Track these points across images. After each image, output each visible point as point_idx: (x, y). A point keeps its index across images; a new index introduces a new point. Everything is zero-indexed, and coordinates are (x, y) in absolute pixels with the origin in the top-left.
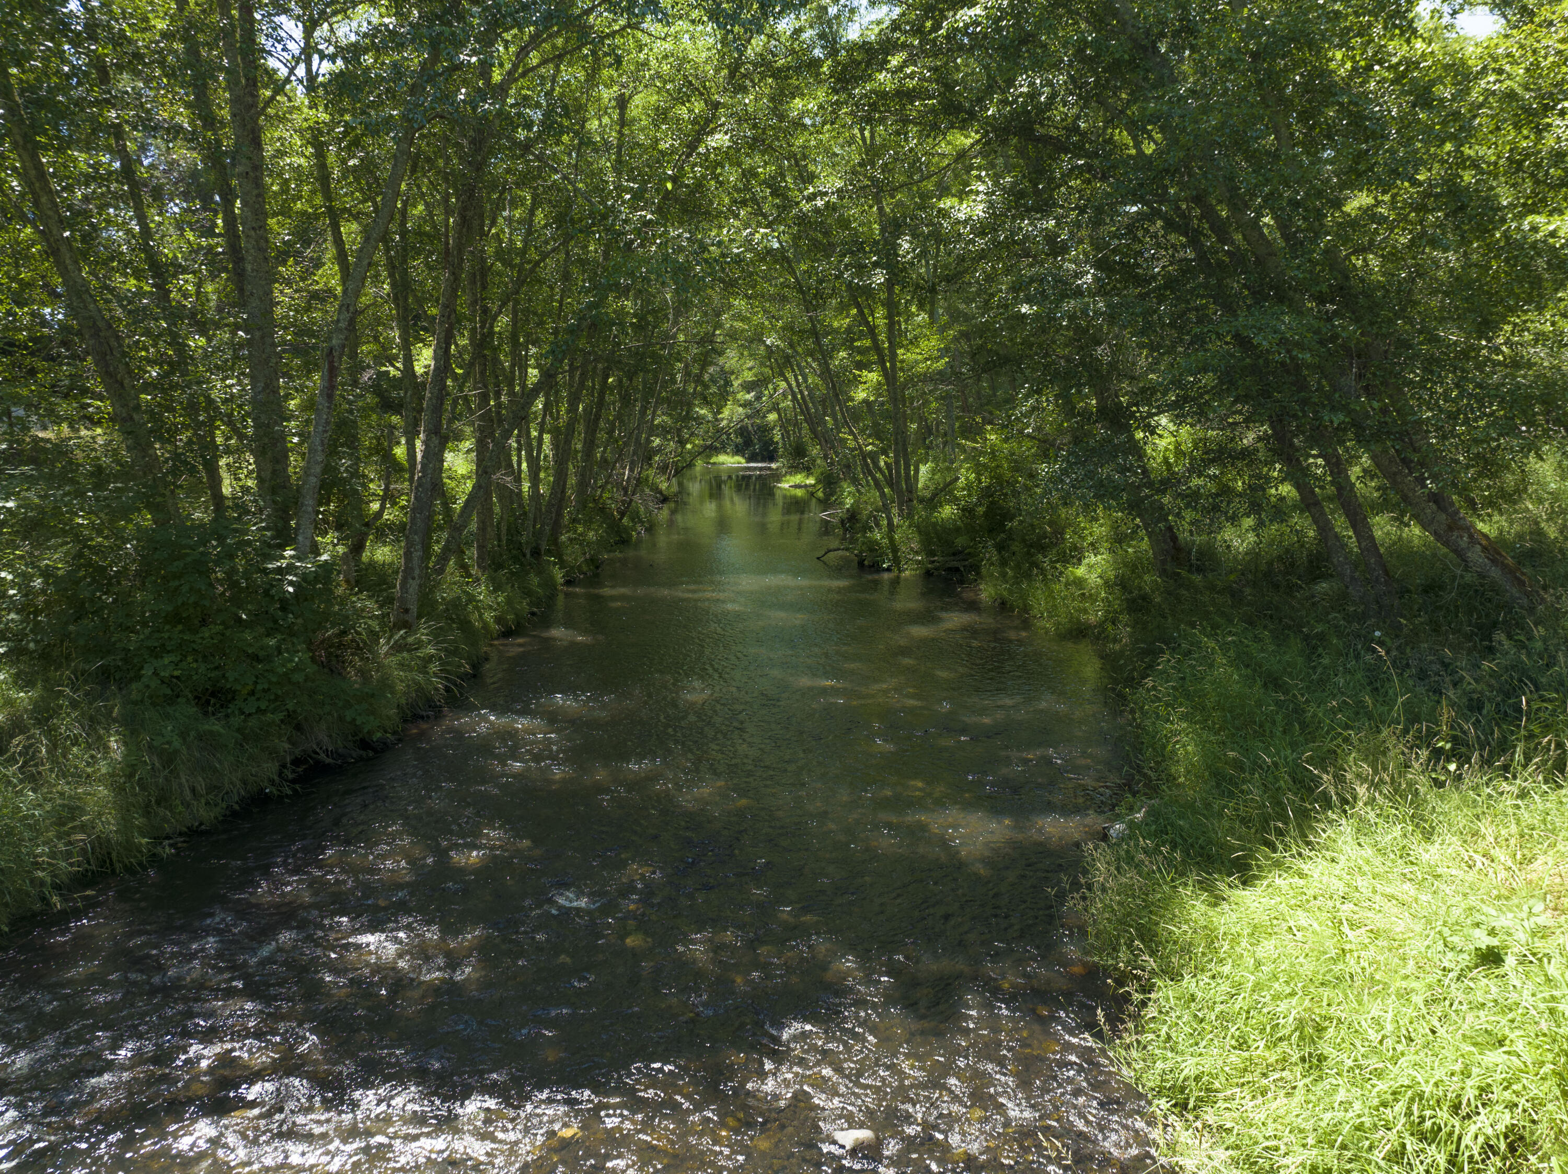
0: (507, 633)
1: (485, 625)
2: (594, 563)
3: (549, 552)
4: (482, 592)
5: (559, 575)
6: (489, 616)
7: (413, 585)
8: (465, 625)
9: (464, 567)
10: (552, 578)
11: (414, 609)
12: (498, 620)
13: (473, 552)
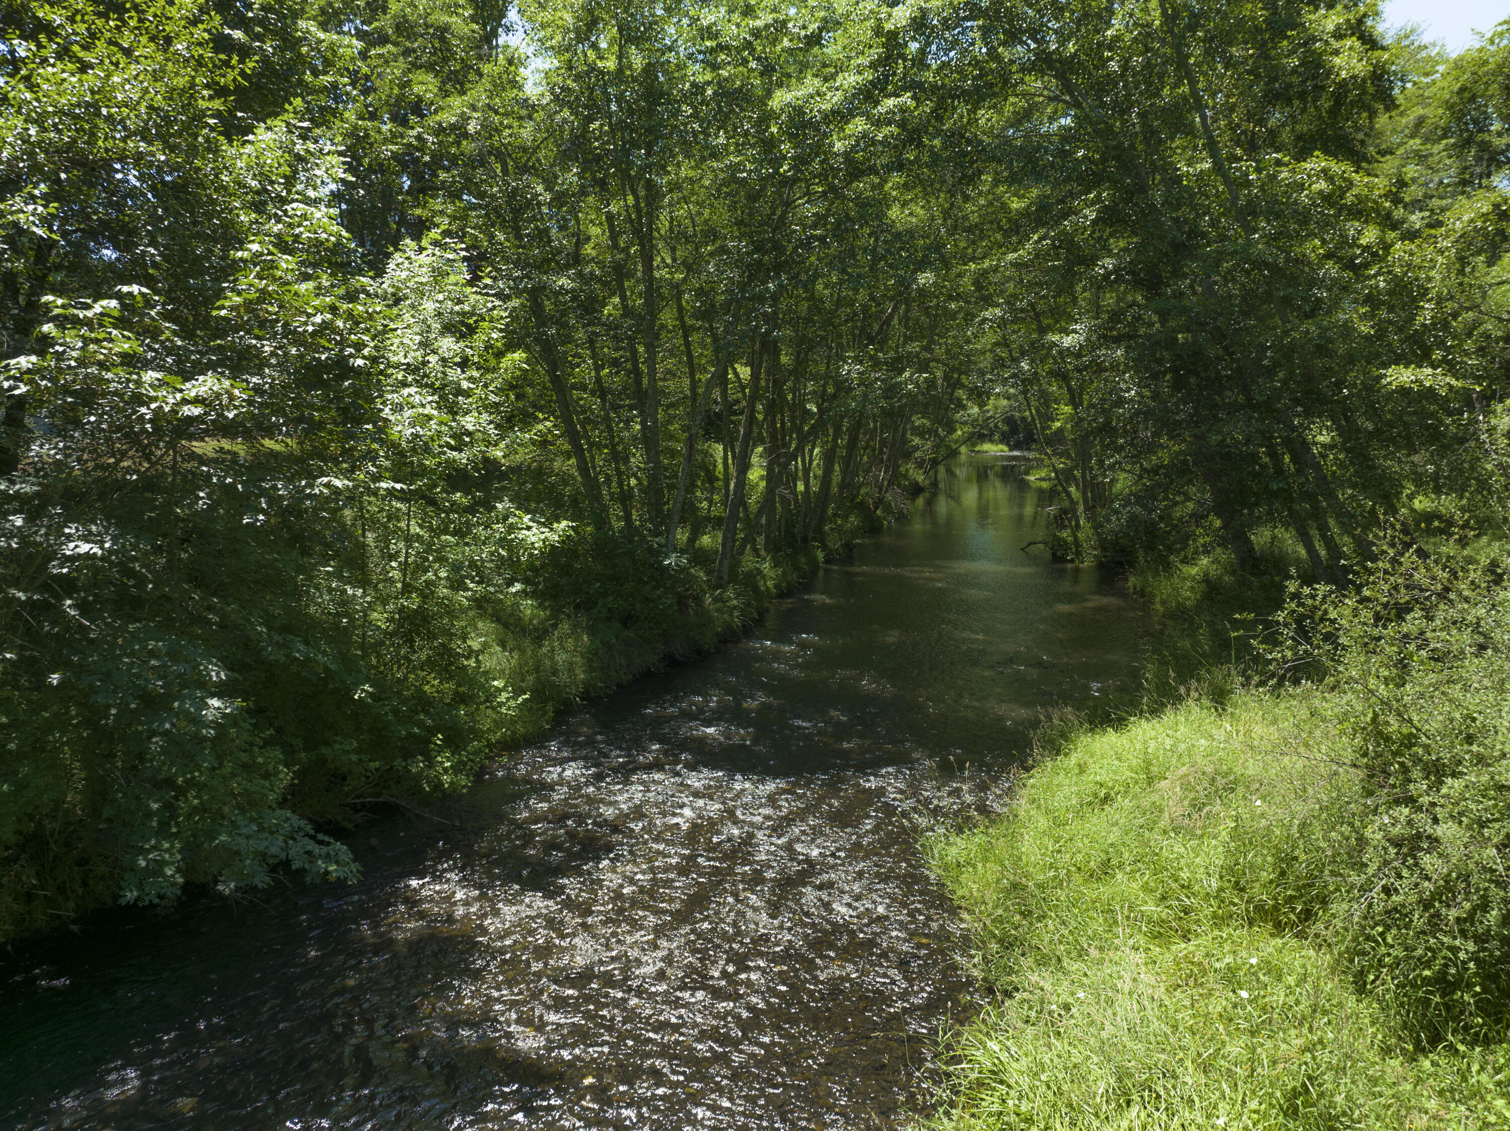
0: (781, 595)
1: (768, 588)
3: (814, 539)
4: (766, 566)
5: (820, 555)
6: (770, 583)
7: (726, 563)
8: (756, 588)
9: (755, 550)
10: (816, 557)
11: (726, 577)
12: (776, 586)
13: (761, 540)
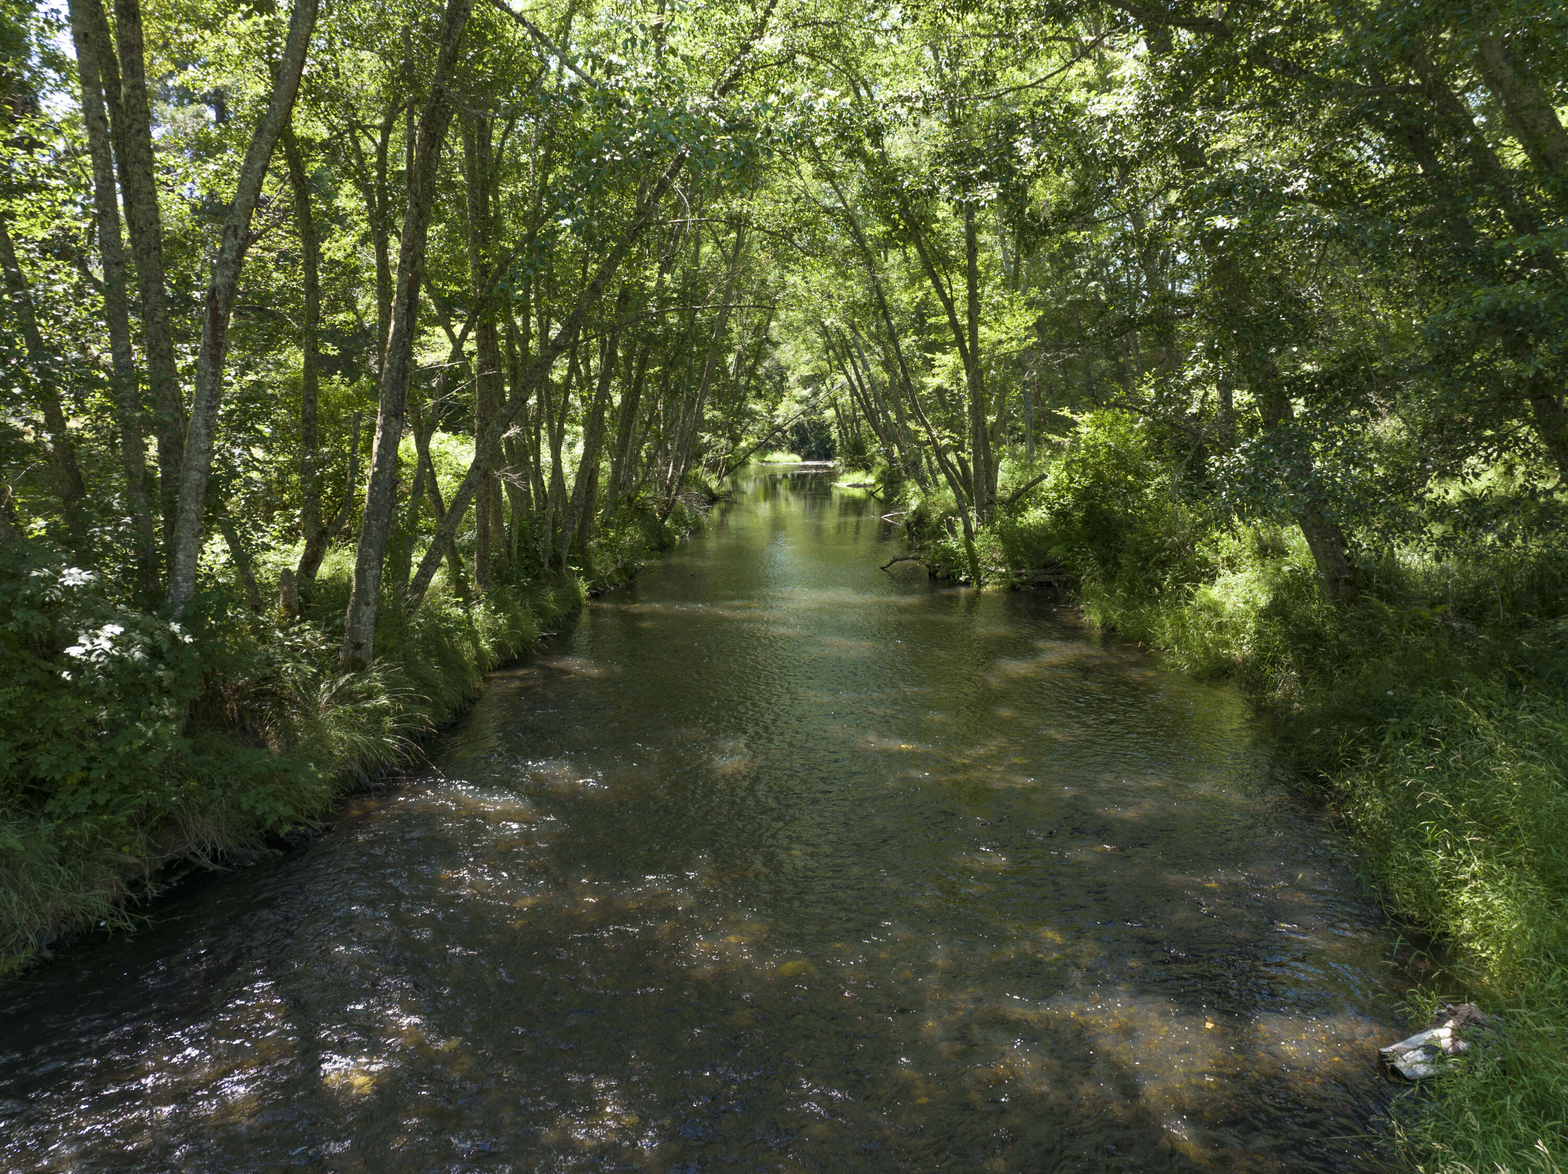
1: (478, 654)
2: (629, 573)
3: (573, 561)
5: (583, 588)
6: (486, 643)
7: (368, 616)
8: (449, 658)
10: (575, 591)
11: (369, 644)
13: (471, 564)
